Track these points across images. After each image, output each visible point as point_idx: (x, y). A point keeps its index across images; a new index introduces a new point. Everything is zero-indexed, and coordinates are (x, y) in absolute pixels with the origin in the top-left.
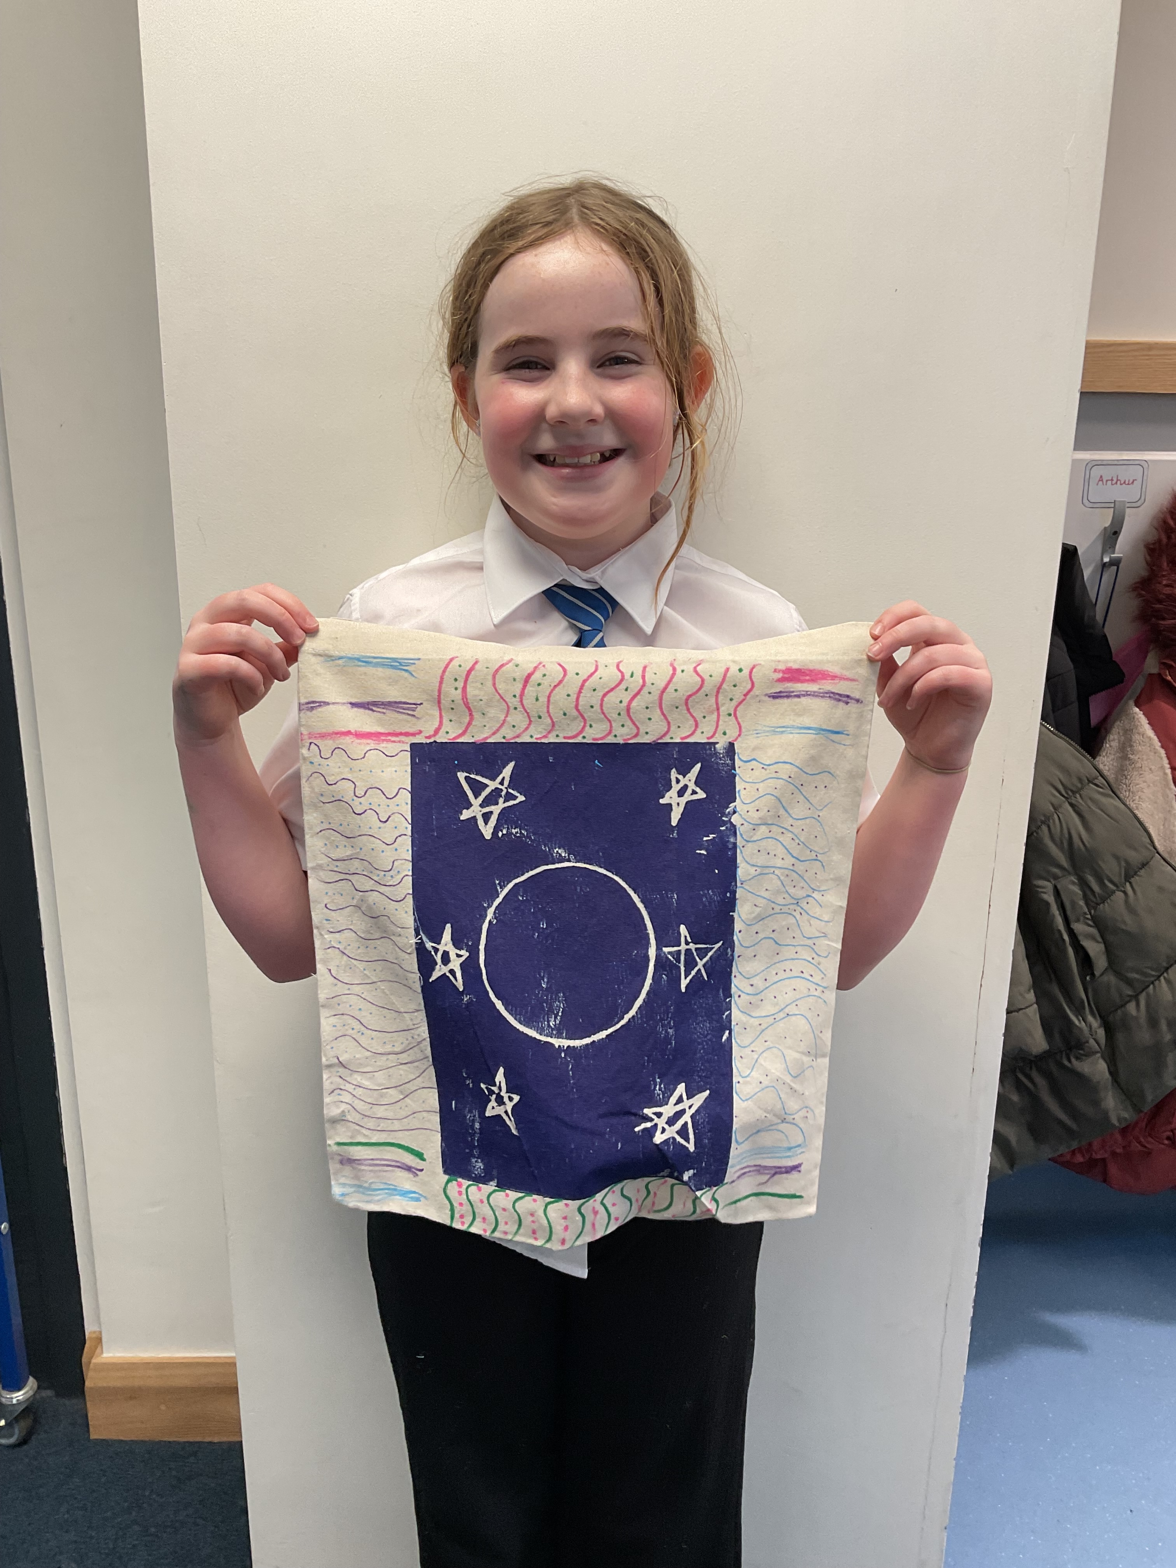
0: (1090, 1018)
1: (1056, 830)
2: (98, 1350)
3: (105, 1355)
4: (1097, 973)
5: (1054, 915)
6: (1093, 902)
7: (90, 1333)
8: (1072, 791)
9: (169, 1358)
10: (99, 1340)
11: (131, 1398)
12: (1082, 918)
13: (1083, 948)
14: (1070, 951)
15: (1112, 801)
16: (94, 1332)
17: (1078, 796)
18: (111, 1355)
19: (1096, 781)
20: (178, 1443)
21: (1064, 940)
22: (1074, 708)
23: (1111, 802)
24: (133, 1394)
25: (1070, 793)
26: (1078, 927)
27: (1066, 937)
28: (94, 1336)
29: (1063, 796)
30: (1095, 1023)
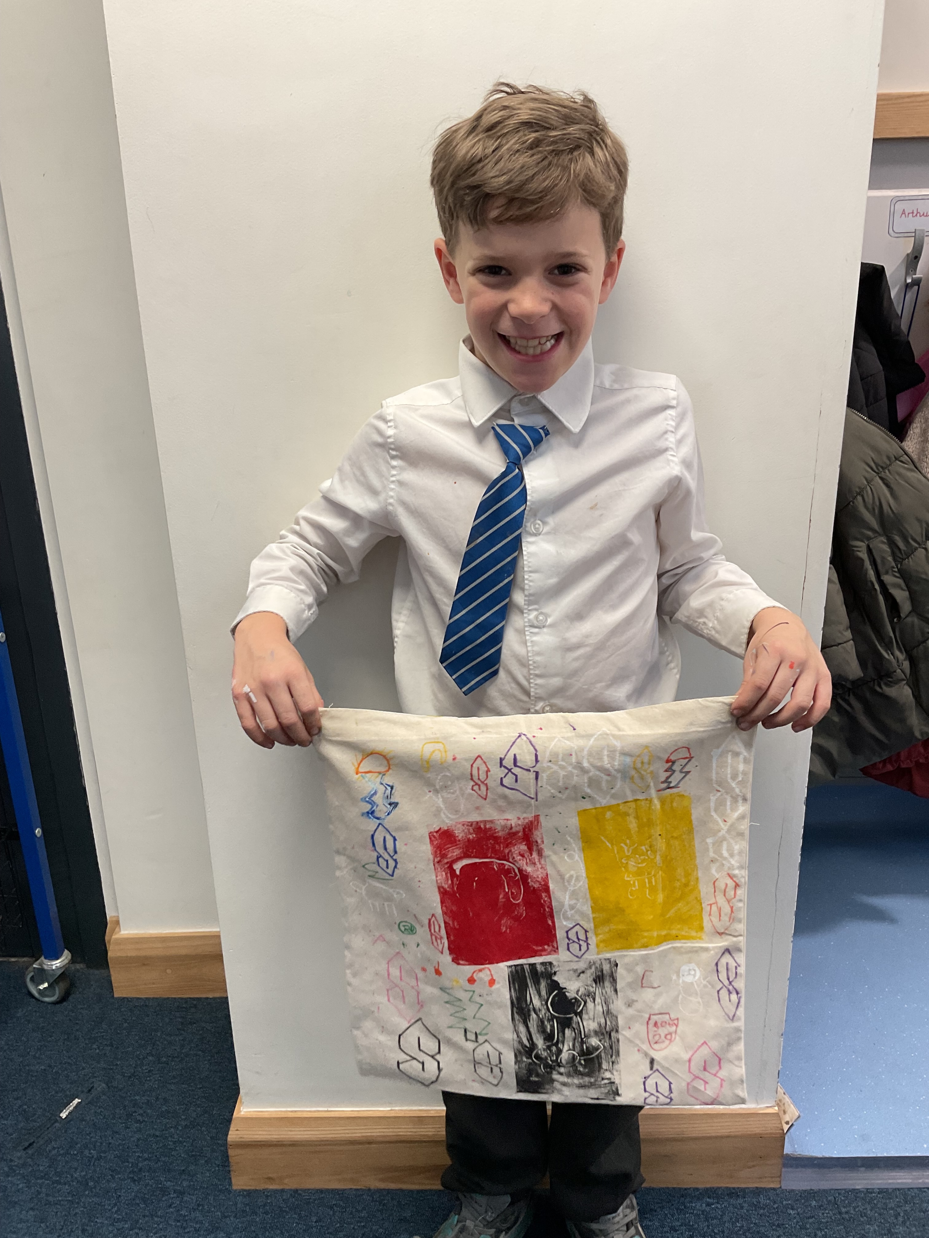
0: (897, 653)
1: (869, 500)
2: (117, 929)
3: (122, 932)
4: (903, 615)
5: (867, 570)
6: (900, 558)
7: (110, 917)
8: (882, 467)
9: (170, 933)
10: (117, 923)
11: (144, 965)
12: (890, 571)
13: (890, 594)
14: (881, 598)
15: (915, 474)
16: (114, 917)
17: (887, 471)
18: (126, 932)
19: (902, 459)
20: (182, 999)
21: (875, 589)
22: (884, 403)
23: (913, 476)
24: (144, 962)
25: (881, 470)
26: (888, 579)
27: (877, 587)
28: (114, 919)
29: (875, 472)
30: (901, 656)
